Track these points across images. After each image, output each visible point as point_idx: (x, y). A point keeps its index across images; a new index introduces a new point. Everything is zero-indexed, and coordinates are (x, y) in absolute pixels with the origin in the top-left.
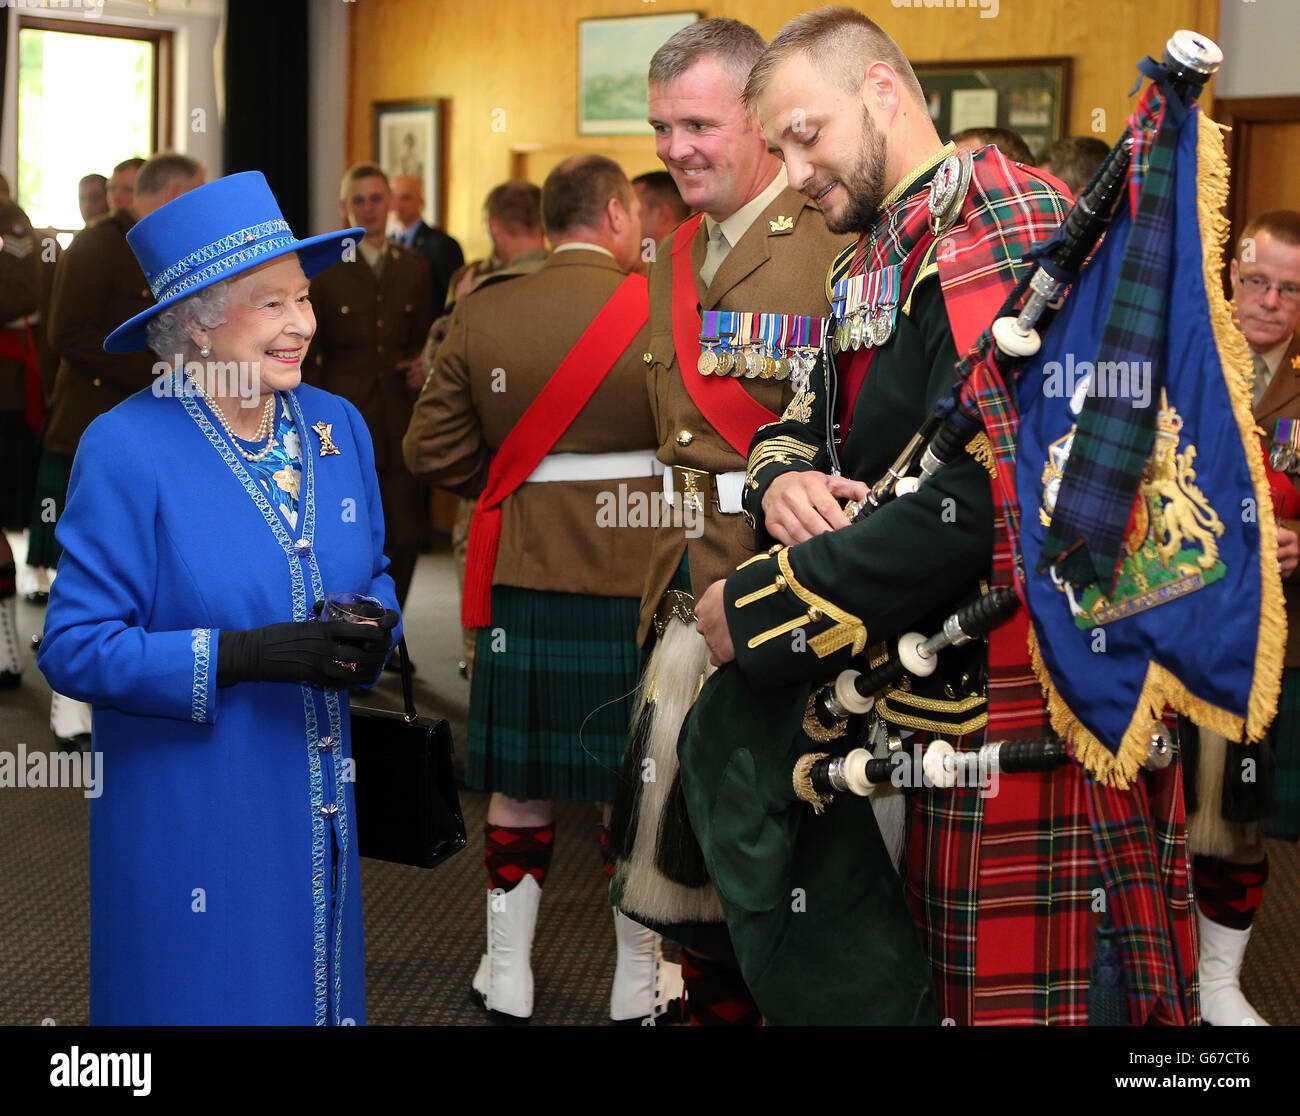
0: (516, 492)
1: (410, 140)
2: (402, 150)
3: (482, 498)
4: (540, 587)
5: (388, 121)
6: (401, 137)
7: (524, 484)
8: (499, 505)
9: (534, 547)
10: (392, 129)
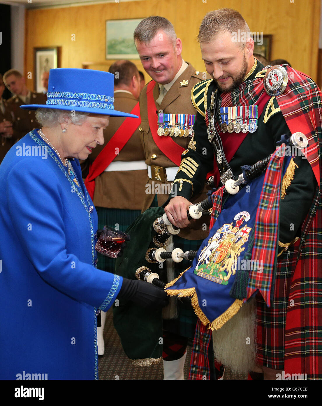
0: (100, 175)
1: (47, 61)
2: (44, 64)
3: (88, 177)
4: (110, 207)
5: (39, 54)
6: (44, 59)
7: (104, 172)
8: (94, 180)
9: (107, 193)
10: (40, 57)
